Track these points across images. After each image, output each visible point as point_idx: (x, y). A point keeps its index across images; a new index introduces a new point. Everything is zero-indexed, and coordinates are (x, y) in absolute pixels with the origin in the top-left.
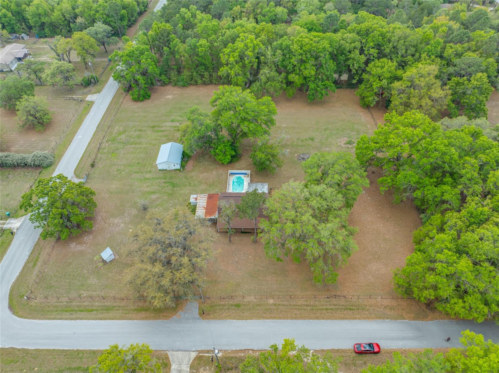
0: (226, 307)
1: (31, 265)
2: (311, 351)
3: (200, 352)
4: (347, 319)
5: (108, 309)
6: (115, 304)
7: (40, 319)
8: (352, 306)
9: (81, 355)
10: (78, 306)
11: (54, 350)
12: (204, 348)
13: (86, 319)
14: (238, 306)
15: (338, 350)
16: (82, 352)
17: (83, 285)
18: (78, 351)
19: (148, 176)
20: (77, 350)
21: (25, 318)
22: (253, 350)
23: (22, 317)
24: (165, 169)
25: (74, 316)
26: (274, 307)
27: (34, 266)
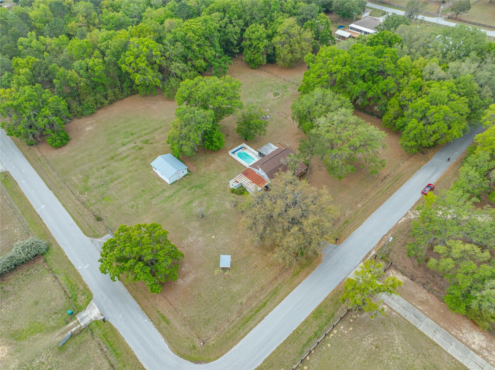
0: (342, 228)
1: (164, 324)
2: (409, 212)
3: (363, 260)
4: (402, 184)
5: (275, 293)
6: (275, 286)
7: (235, 344)
8: (396, 177)
9: (300, 332)
10: (251, 311)
11: (278, 348)
12: (362, 257)
13: (270, 311)
14: (346, 222)
15: (418, 201)
16: (298, 329)
17: (232, 297)
18: (296, 332)
19: (167, 194)
20: (294, 332)
21: (222, 355)
22: (385, 235)
23: (218, 358)
24: (175, 180)
25: (258, 319)
26: (365, 207)
27: (168, 322)
